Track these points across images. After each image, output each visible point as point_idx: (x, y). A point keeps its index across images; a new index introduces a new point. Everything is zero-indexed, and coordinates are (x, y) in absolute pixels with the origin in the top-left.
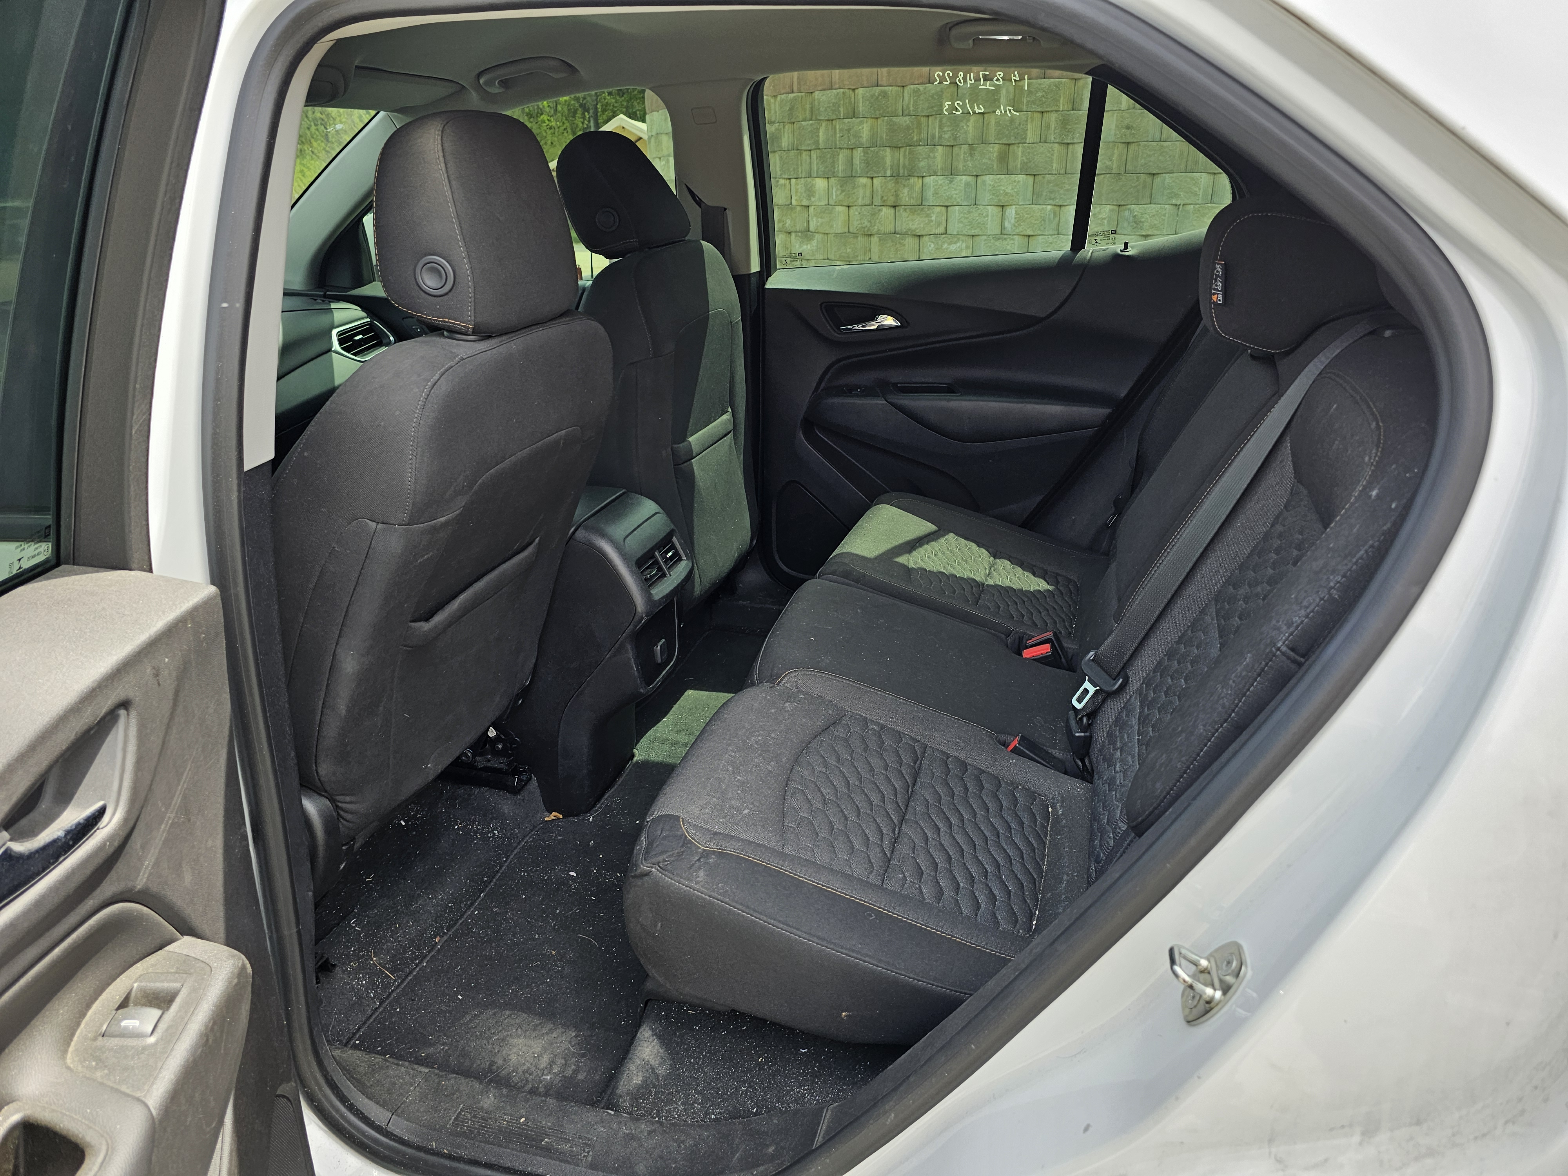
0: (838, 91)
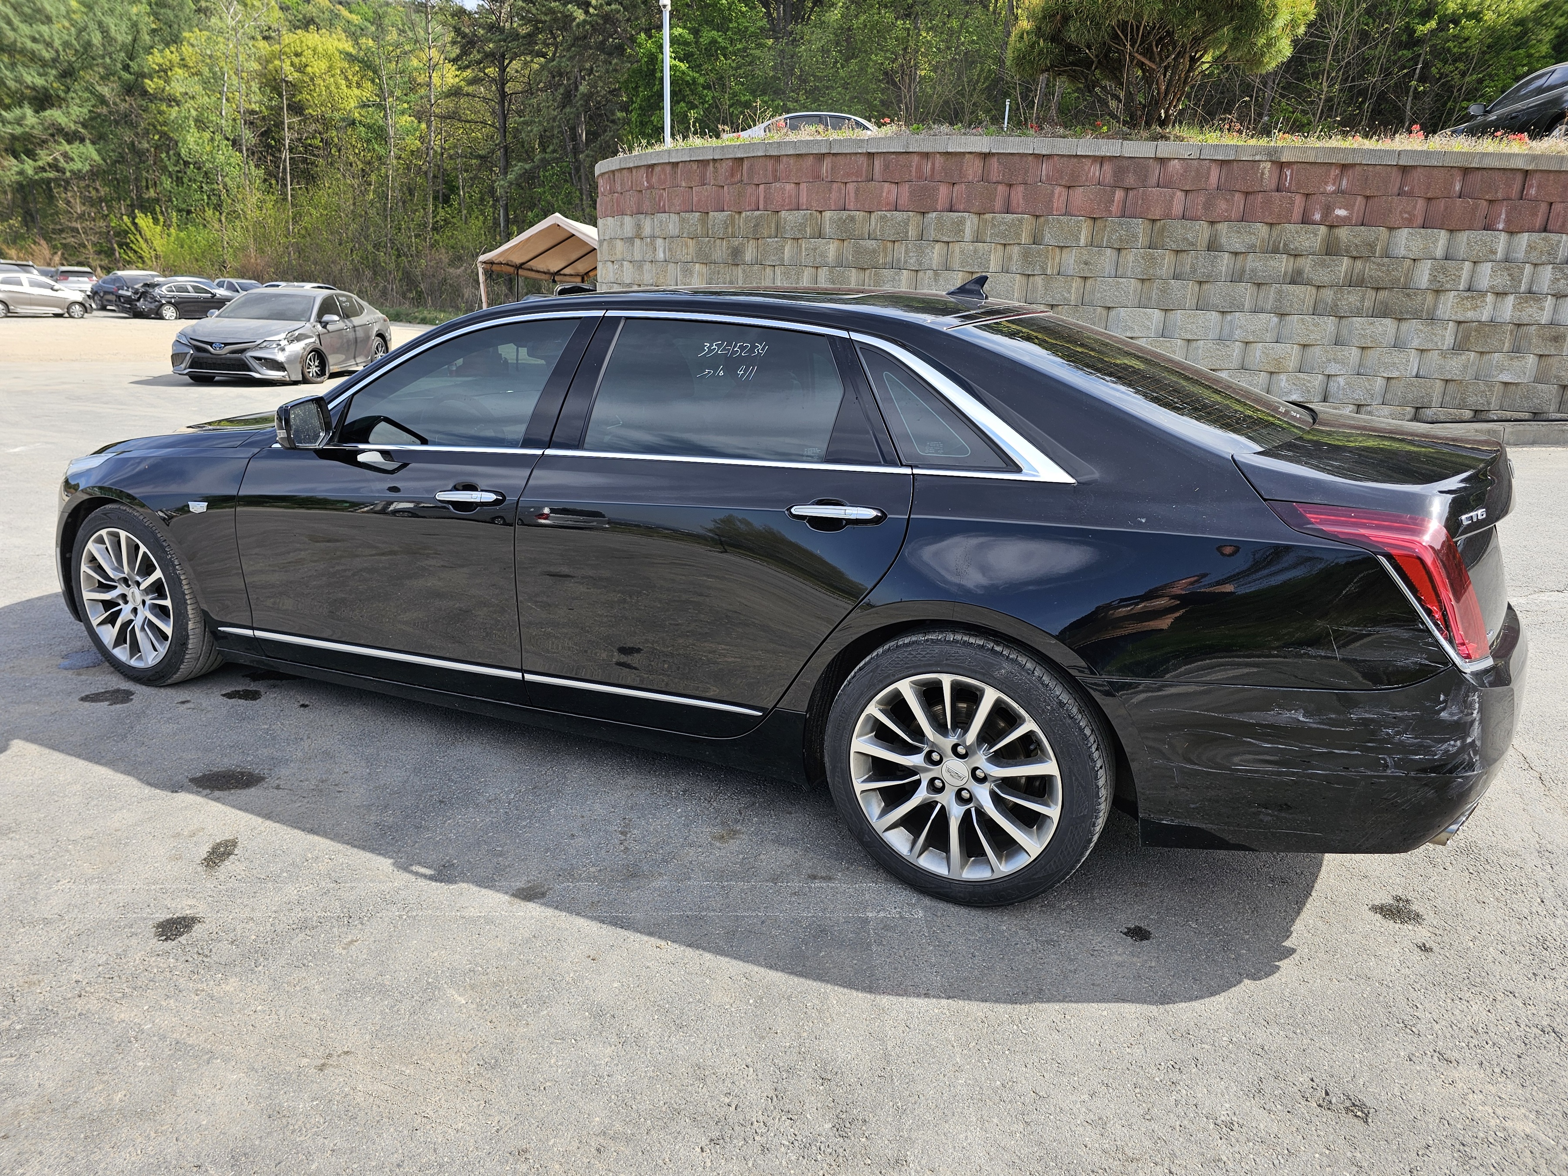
0: (805, 212)
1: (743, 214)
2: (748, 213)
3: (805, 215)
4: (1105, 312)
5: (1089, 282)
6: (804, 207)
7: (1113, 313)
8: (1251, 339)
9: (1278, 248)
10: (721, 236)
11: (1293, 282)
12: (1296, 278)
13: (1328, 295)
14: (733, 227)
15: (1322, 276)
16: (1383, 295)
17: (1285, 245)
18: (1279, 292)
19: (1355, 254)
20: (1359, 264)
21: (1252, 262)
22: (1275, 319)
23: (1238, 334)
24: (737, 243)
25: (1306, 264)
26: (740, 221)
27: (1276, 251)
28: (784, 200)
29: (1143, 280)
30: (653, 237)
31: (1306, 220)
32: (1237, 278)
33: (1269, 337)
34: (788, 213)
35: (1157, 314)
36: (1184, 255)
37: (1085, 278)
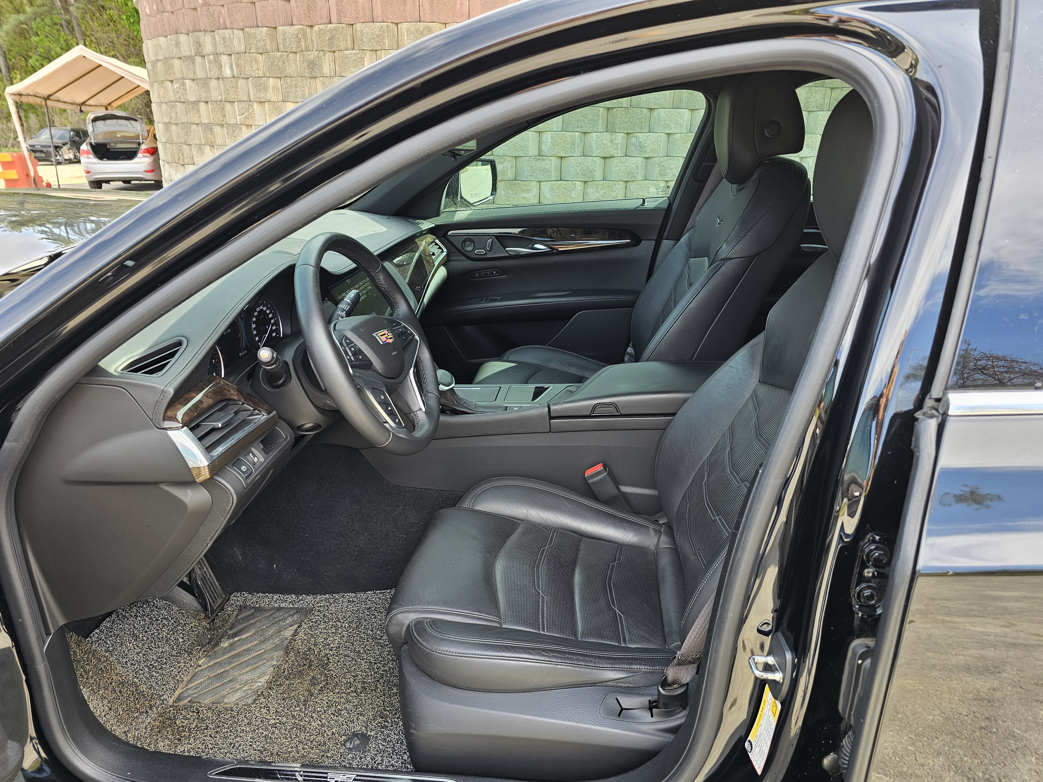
0: (382, 24)
1: (316, 28)
2: (321, 26)
3: (381, 27)
6: (380, 20)
10: (294, 50)
14: (306, 40)
24: (312, 57)
26: (312, 34)
28: (358, 13)
30: (217, 54)
34: (363, 26)
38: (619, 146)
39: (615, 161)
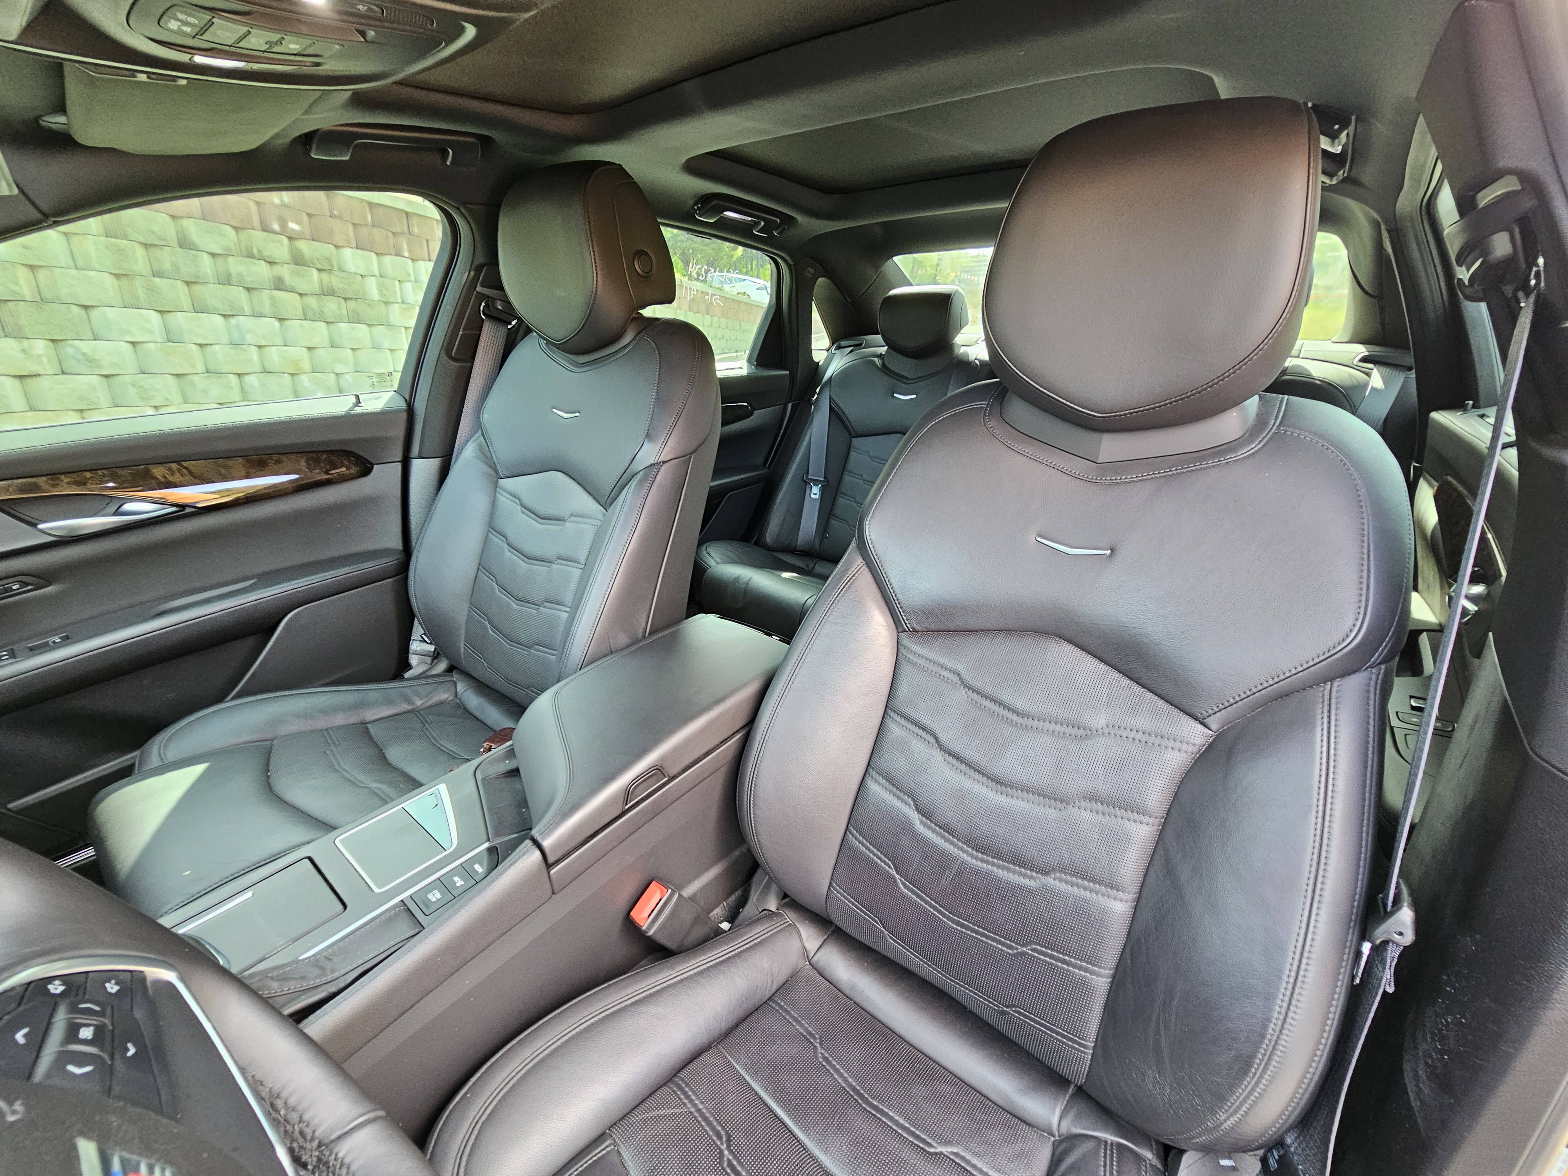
4: (82, 312)
5: (41, 274)
7: (95, 314)
8: (263, 343)
9: (253, 254)
11: (278, 289)
12: (279, 285)
13: (312, 301)
15: (302, 285)
16: (352, 304)
17: (259, 251)
18: (272, 298)
19: (319, 267)
20: (325, 277)
21: (236, 266)
22: (277, 324)
23: (249, 338)
25: (286, 272)
27: (251, 256)
29: (117, 276)
31: (266, 229)
32: (226, 280)
33: (279, 340)
35: (154, 316)
36: (157, 251)
37: (32, 268)
38: (45, 360)
39: (44, 383)
